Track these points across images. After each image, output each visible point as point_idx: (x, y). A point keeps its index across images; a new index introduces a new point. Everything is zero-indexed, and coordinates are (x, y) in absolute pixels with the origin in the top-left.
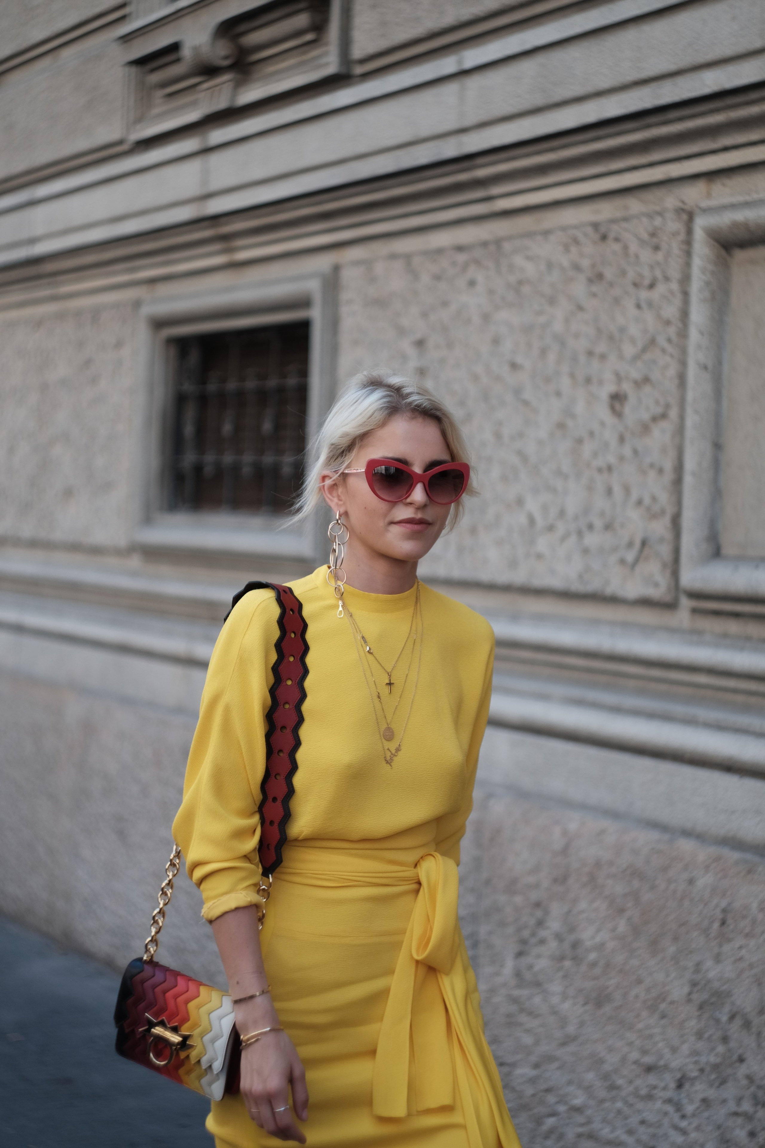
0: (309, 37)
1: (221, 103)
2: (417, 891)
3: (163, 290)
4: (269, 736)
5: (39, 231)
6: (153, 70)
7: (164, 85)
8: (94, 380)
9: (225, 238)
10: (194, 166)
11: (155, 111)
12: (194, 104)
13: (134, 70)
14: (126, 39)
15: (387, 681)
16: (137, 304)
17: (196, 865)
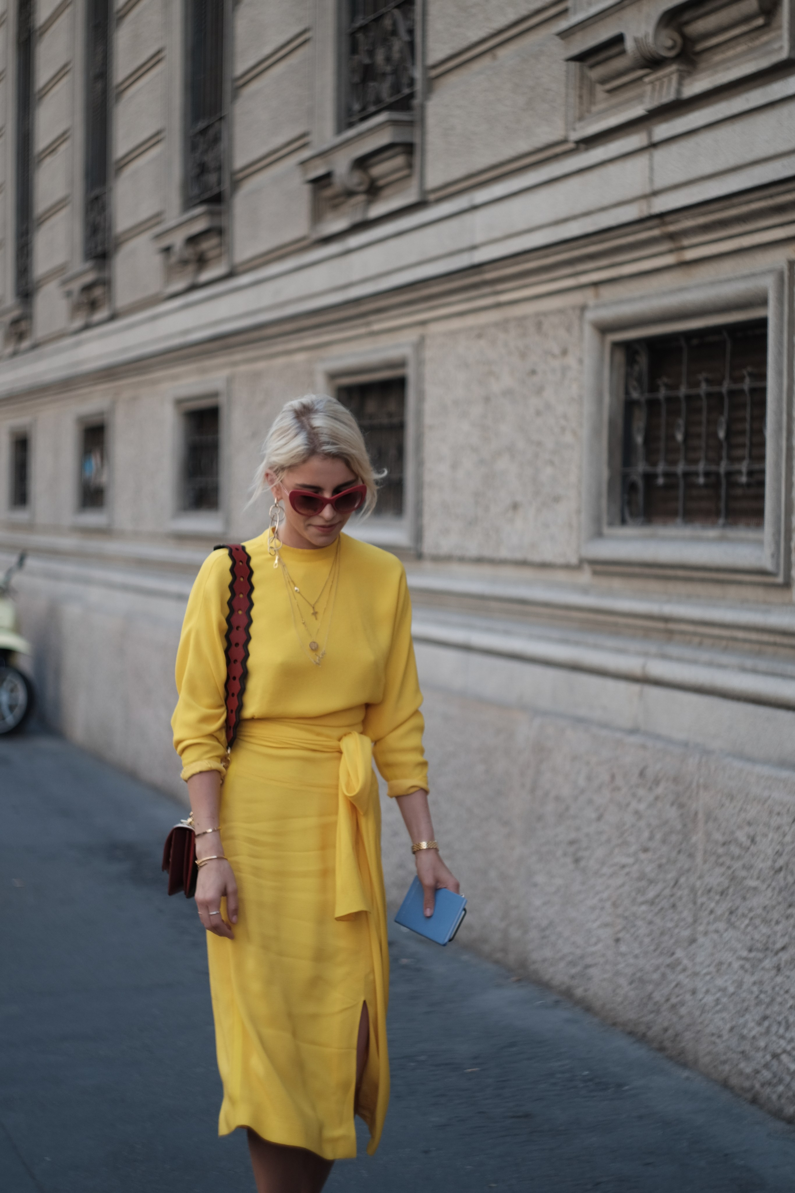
0: (760, 21)
1: (668, 96)
2: (339, 759)
3: (608, 293)
4: (227, 652)
5: (479, 238)
6: (592, 67)
7: (603, 81)
8: (539, 390)
9: (672, 237)
10: (641, 162)
11: (595, 109)
12: (640, 98)
13: (574, 66)
14: (564, 35)
15: (312, 611)
16: (583, 308)
17: (179, 742)
